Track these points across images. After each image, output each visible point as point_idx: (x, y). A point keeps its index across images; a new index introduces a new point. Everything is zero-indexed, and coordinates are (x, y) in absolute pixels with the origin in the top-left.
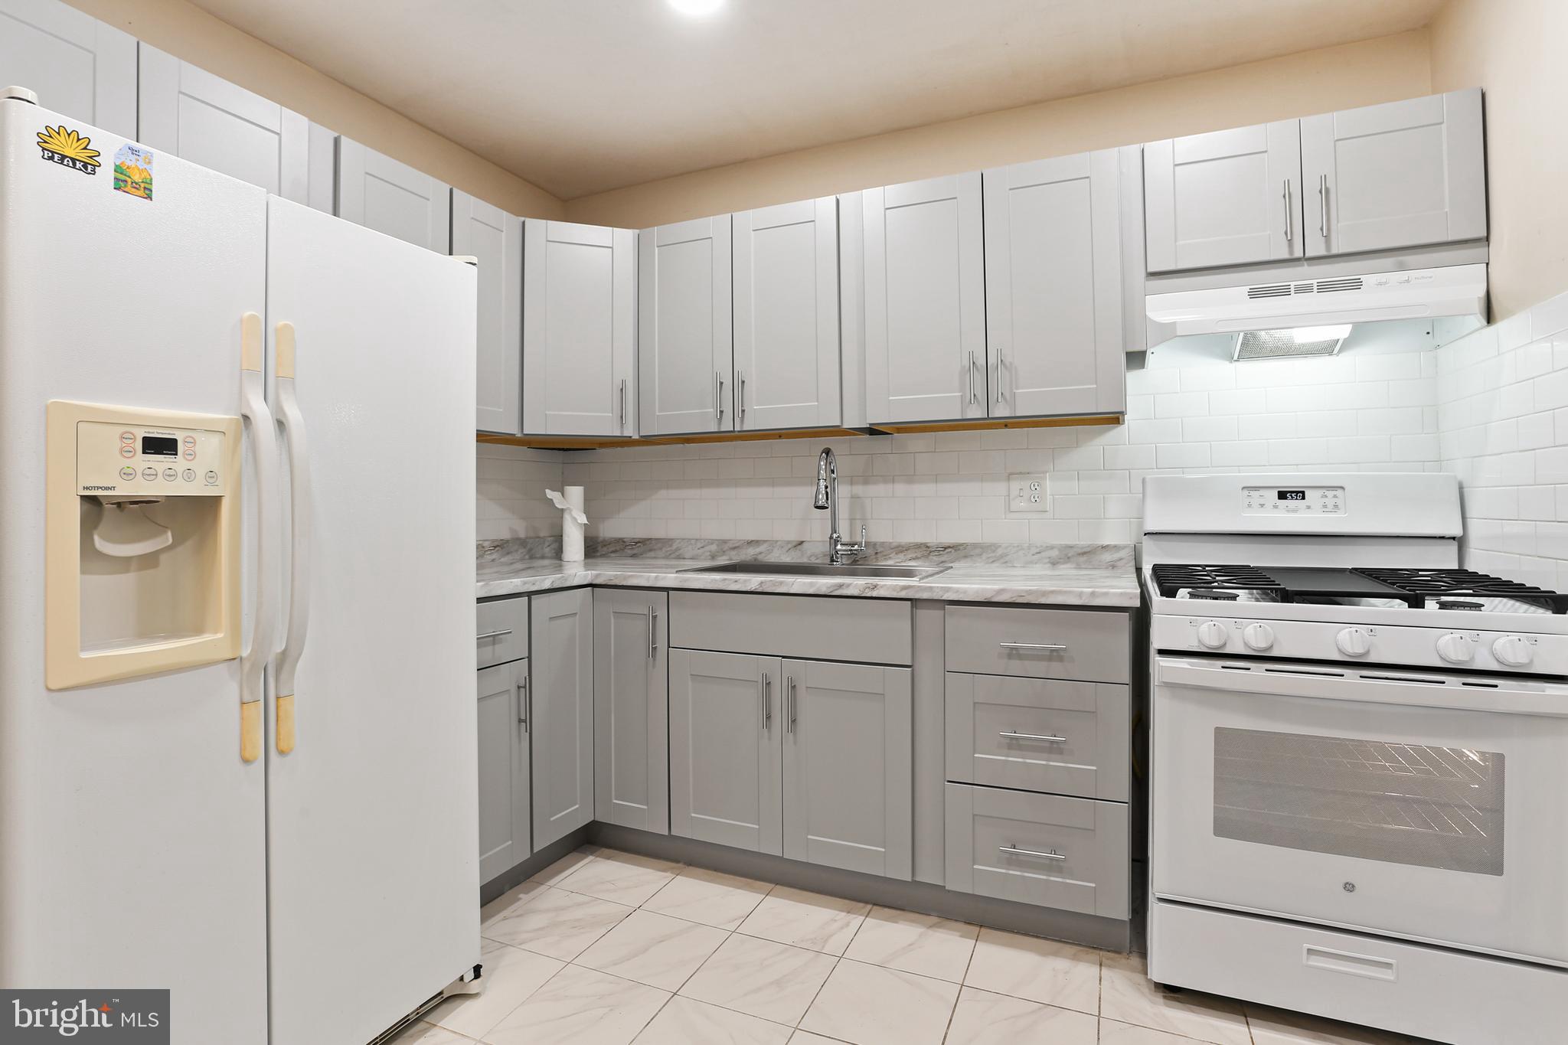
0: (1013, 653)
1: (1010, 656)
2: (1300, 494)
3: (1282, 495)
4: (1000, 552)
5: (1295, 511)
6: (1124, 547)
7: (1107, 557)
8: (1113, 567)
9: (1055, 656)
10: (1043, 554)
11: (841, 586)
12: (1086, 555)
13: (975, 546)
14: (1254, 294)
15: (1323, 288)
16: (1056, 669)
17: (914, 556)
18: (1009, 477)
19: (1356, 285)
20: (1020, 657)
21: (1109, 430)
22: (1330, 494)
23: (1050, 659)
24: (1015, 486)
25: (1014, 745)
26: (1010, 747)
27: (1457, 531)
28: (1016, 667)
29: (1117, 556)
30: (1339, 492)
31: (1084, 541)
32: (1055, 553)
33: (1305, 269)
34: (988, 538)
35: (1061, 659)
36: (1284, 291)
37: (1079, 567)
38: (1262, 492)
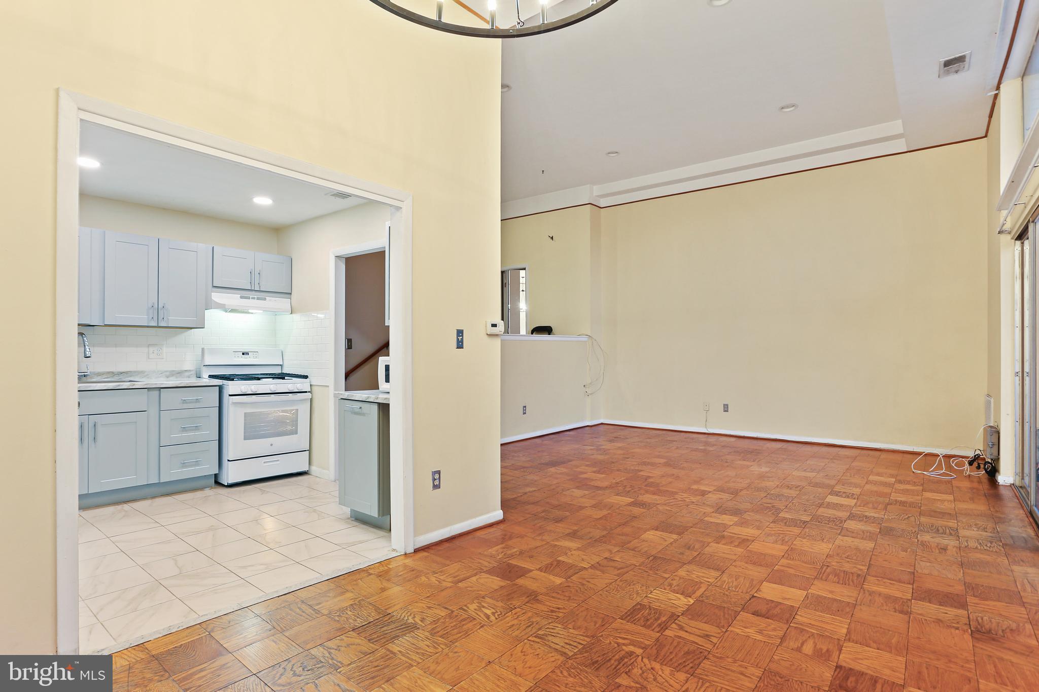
0: (184, 402)
1: (183, 403)
2: (247, 354)
3: (243, 354)
4: (146, 374)
5: (246, 358)
6: (193, 370)
7: (187, 374)
8: (189, 377)
9: (197, 401)
10: (164, 374)
11: (119, 385)
12: (180, 373)
13: (135, 372)
14: (241, 297)
15: (258, 299)
16: (198, 405)
17: (106, 377)
18: (149, 346)
19: (265, 299)
20: (187, 403)
21: (187, 331)
22: (255, 353)
23: (196, 402)
24: (151, 349)
25: (184, 429)
26: (183, 431)
27: (281, 363)
28: (185, 406)
29: (191, 373)
30: (257, 353)
31: (177, 369)
32: (168, 373)
33: (254, 293)
34: (140, 369)
35: (199, 402)
36: (248, 298)
37: (177, 378)
38: (238, 353)
